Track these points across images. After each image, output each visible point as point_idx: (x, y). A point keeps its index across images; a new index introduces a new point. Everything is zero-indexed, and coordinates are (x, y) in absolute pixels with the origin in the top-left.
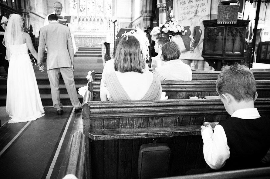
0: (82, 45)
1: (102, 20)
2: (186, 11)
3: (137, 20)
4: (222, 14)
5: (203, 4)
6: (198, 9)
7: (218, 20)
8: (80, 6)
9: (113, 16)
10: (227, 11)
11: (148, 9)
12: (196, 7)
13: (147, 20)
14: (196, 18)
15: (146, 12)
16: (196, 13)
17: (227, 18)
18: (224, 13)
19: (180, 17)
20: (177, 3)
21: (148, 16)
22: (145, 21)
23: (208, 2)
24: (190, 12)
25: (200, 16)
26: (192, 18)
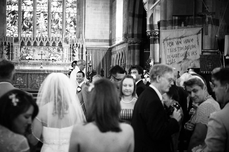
0: (28, 87)
1: (60, 45)
2: (175, 53)
3: (119, 46)
4: (204, 63)
5: (194, 46)
6: (188, 52)
7: (200, 70)
8: (23, 20)
9: (79, 37)
10: (209, 61)
11: (136, 32)
12: (185, 49)
13: (134, 49)
14: (186, 62)
15: (133, 36)
16: (186, 56)
17: (210, 68)
18: (206, 62)
19: (168, 60)
20: (164, 44)
21: (136, 43)
22: (132, 50)
23: (198, 44)
24: (179, 54)
25: (190, 59)
26: (181, 62)
